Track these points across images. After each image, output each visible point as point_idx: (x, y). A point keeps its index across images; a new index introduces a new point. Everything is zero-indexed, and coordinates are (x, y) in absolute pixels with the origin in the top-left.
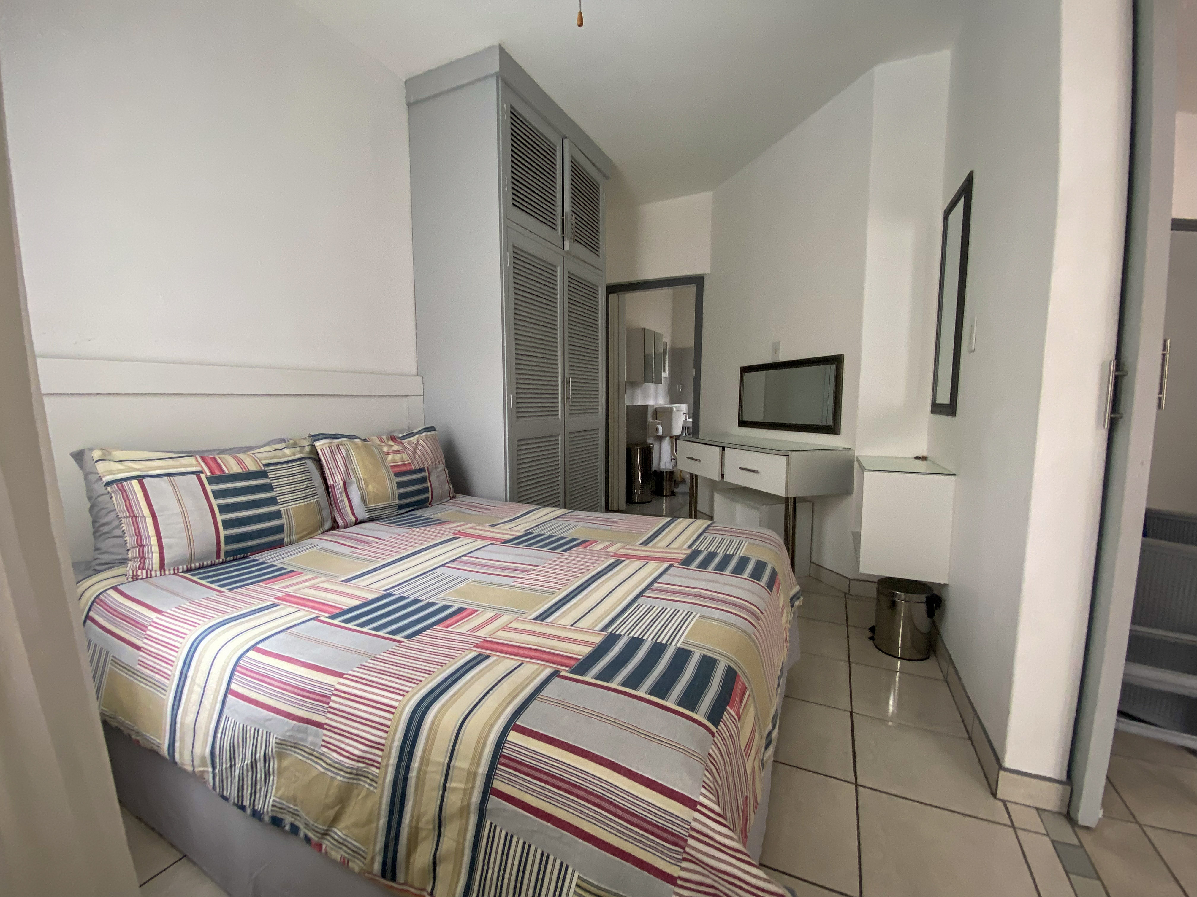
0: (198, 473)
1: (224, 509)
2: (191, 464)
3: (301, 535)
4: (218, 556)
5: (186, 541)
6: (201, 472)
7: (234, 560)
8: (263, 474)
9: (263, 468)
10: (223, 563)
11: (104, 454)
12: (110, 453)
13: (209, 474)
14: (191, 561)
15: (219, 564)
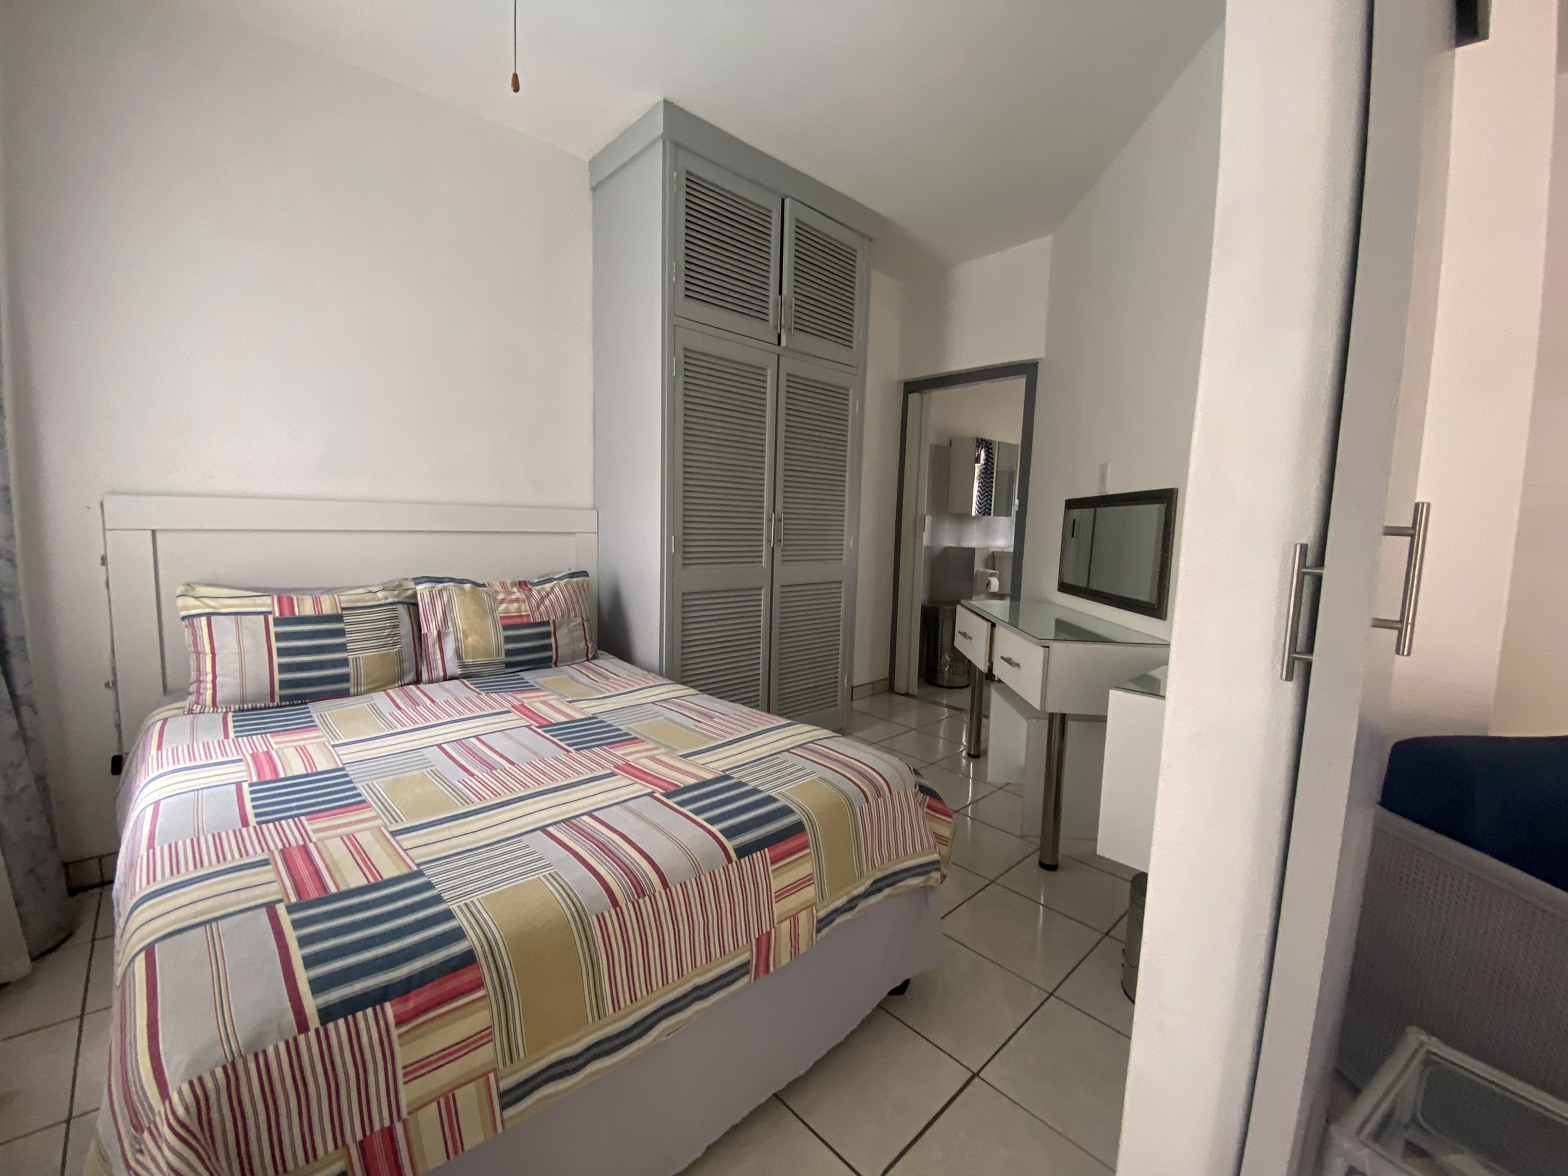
0: (265, 614)
2: (266, 603)
3: (371, 686)
4: (272, 700)
5: (238, 681)
6: (270, 613)
7: (290, 705)
8: (338, 618)
9: (340, 612)
10: (278, 707)
11: (187, 590)
12: (194, 589)
13: (277, 614)
14: (243, 701)
15: (273, 707)
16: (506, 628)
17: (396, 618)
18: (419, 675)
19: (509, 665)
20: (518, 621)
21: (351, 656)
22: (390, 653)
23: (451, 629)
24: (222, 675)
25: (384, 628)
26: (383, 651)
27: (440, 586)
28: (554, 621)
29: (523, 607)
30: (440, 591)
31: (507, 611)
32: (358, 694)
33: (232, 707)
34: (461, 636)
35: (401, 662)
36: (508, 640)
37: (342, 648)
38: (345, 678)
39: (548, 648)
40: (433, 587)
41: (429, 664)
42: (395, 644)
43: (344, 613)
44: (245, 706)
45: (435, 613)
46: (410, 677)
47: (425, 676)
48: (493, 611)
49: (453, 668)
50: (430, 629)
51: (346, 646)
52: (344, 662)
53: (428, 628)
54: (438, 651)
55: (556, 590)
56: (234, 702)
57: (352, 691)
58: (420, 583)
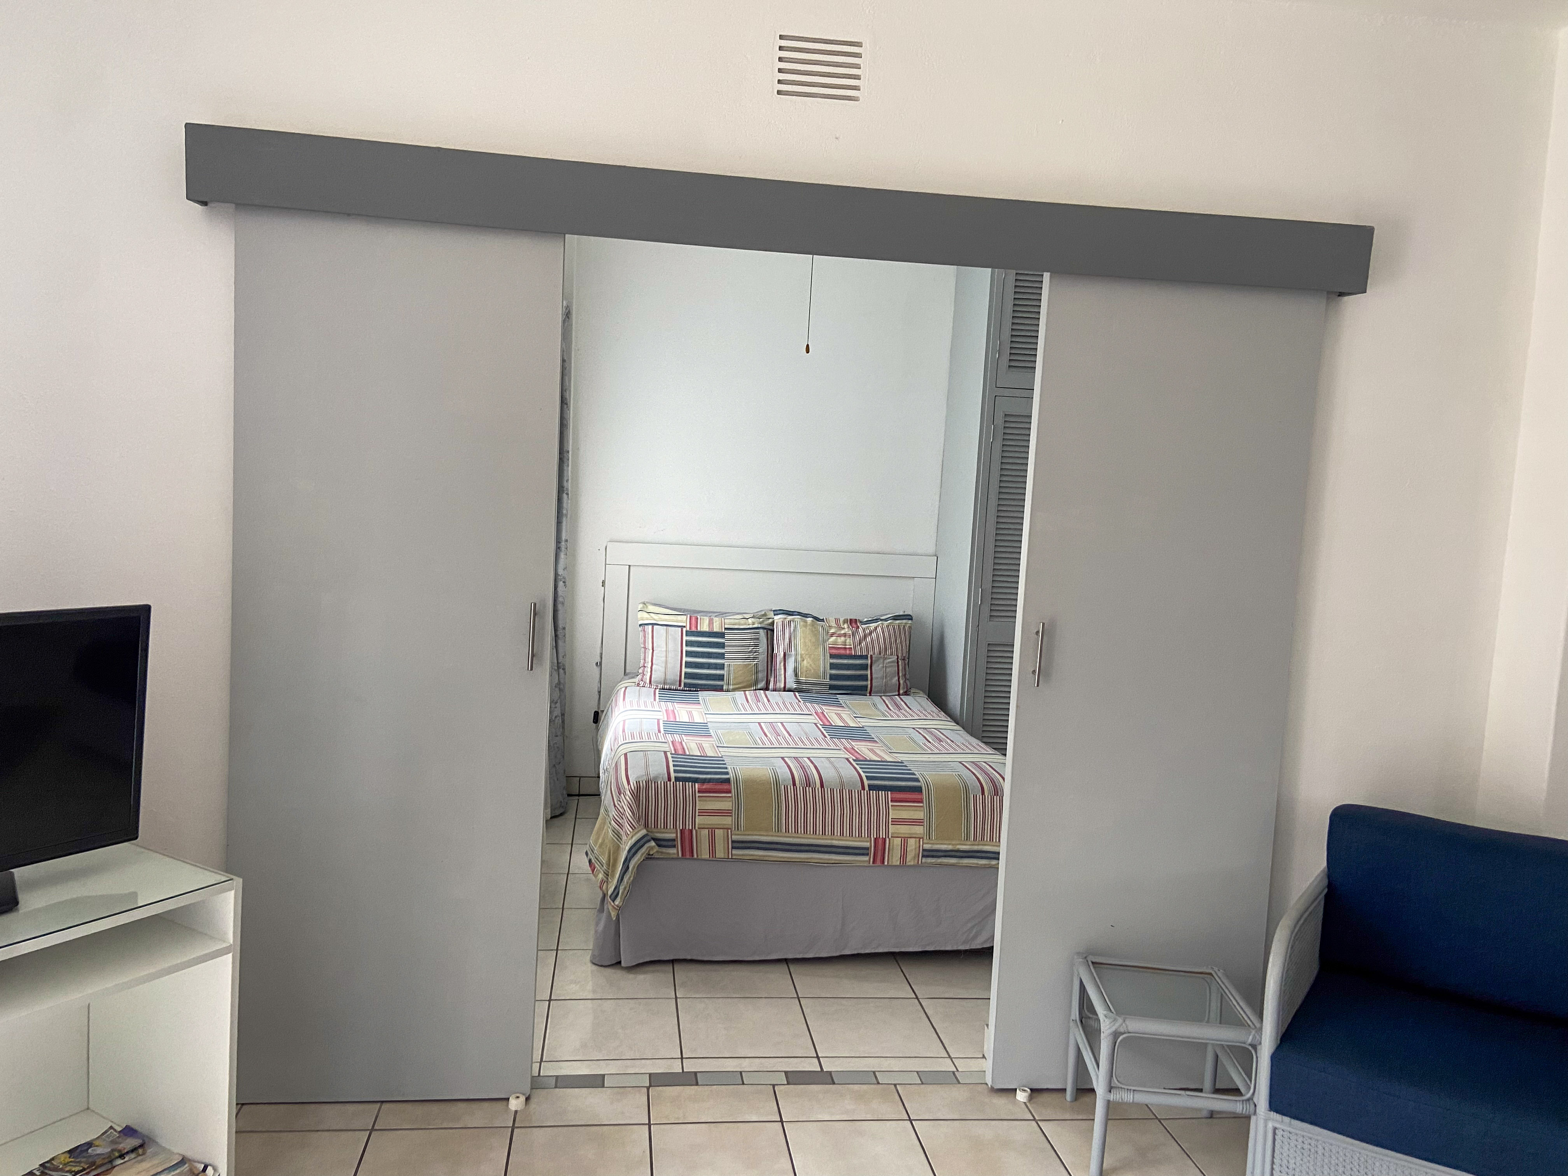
0: (682, 627)
1: (689, 654)
2: (683, 620)
3: (737, 686)
4: (680, 686)
5: (663, 670)
6: (685, 627)
7: (689, 691)
8: (721, 635)
9: (723, 631)
10: (682, 690)
11: (643, 607)
12: (647, 607)
13: (688, 629)
14: (665, 683)
15: (680, 690)
16: (832, 656)
17: (758, 639)
18: (768, 683)
19: (832, 687)
20: (842, 652)
21: (726, 663)
22: (751, 664)
23: (793, 652)
24: (655, 664)
25: (749, 646)
26: (747, 662)
27: (790, 618)
28: (871, 656)
29: (848, 641)
30: (790, 622)
31: (835, 643)
32: (728, 691)
33: (659, 686)
34: (799, 659)
35: (757, 672)
36: (833, 667)
37: (721, 656)
38: (721, 678)
39: (864, 678)
40: (786, 618)
41: (775, 677)
42: (755, 658)
43: (726, 631)
44: (666, 687)
45: (784, 639)
46: (762, 685)
47: (771, 686)
48: (824, 641)
49: (791, 684)
50: (779, 652)
51: (725, 655)
52: (722, 667)
53: (778, 648)
54: (783, 668)
55: (879, 629)
56: (660, 683)
57: (724, 688)
58: (777, 614)
